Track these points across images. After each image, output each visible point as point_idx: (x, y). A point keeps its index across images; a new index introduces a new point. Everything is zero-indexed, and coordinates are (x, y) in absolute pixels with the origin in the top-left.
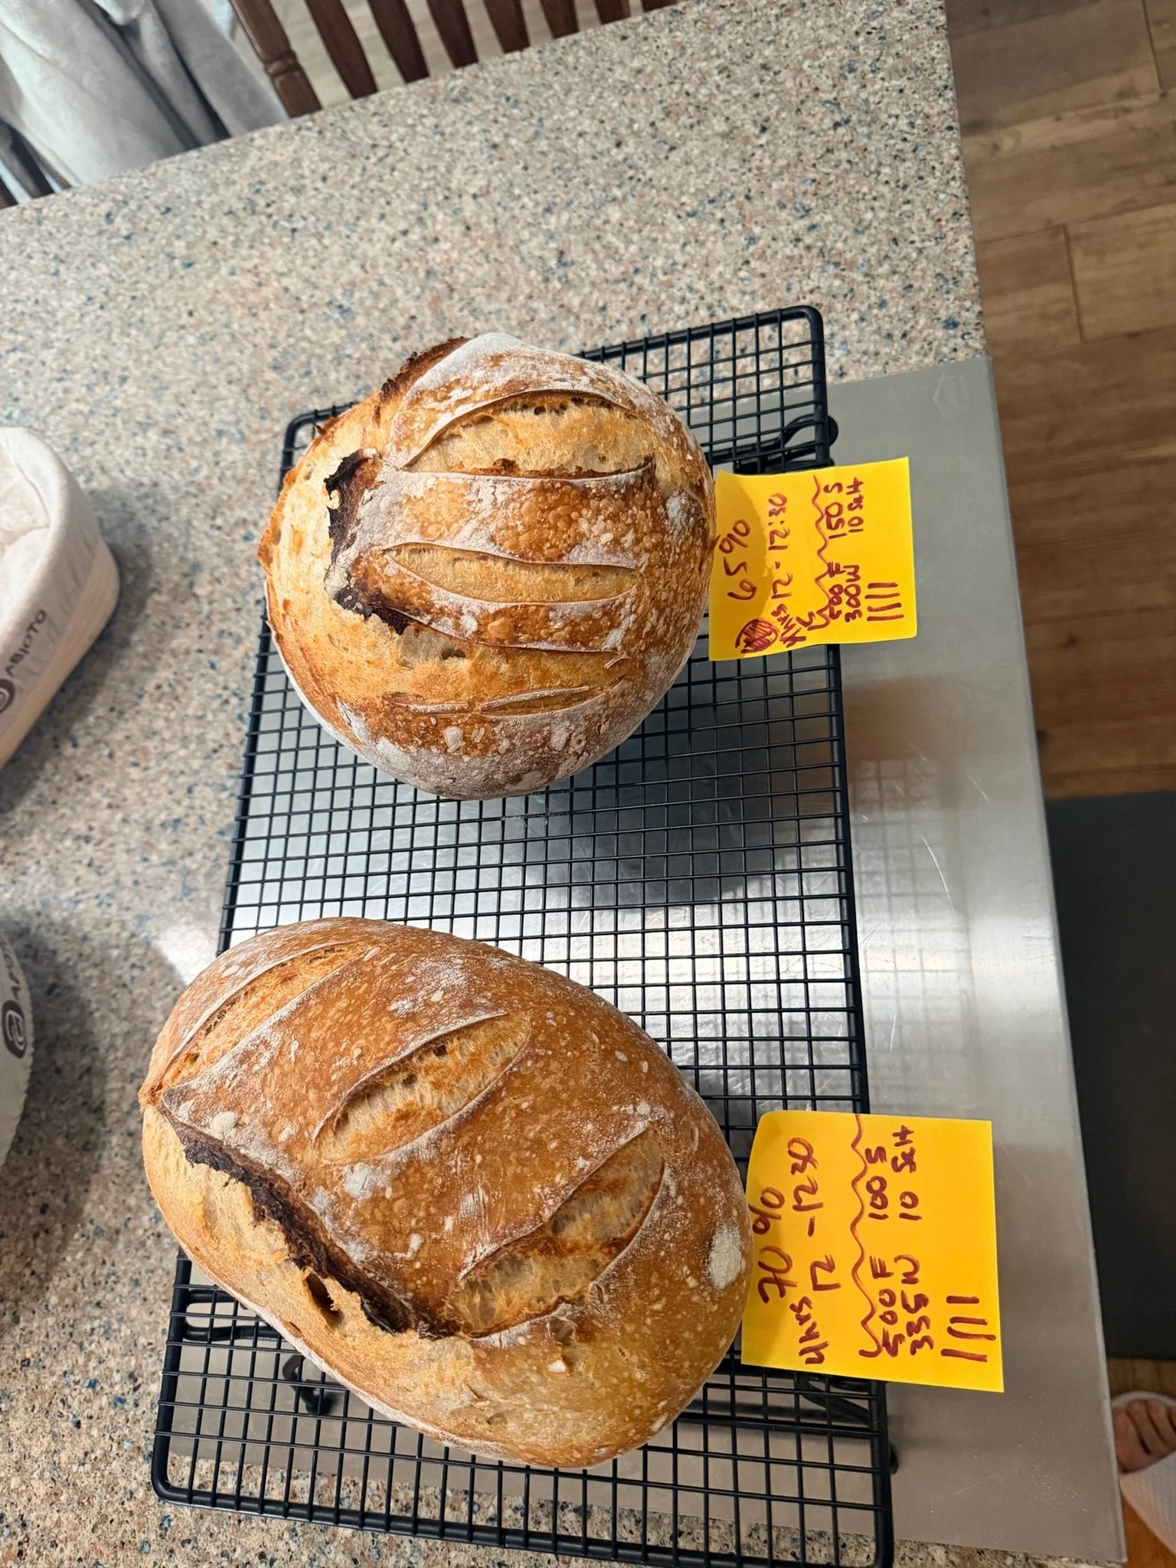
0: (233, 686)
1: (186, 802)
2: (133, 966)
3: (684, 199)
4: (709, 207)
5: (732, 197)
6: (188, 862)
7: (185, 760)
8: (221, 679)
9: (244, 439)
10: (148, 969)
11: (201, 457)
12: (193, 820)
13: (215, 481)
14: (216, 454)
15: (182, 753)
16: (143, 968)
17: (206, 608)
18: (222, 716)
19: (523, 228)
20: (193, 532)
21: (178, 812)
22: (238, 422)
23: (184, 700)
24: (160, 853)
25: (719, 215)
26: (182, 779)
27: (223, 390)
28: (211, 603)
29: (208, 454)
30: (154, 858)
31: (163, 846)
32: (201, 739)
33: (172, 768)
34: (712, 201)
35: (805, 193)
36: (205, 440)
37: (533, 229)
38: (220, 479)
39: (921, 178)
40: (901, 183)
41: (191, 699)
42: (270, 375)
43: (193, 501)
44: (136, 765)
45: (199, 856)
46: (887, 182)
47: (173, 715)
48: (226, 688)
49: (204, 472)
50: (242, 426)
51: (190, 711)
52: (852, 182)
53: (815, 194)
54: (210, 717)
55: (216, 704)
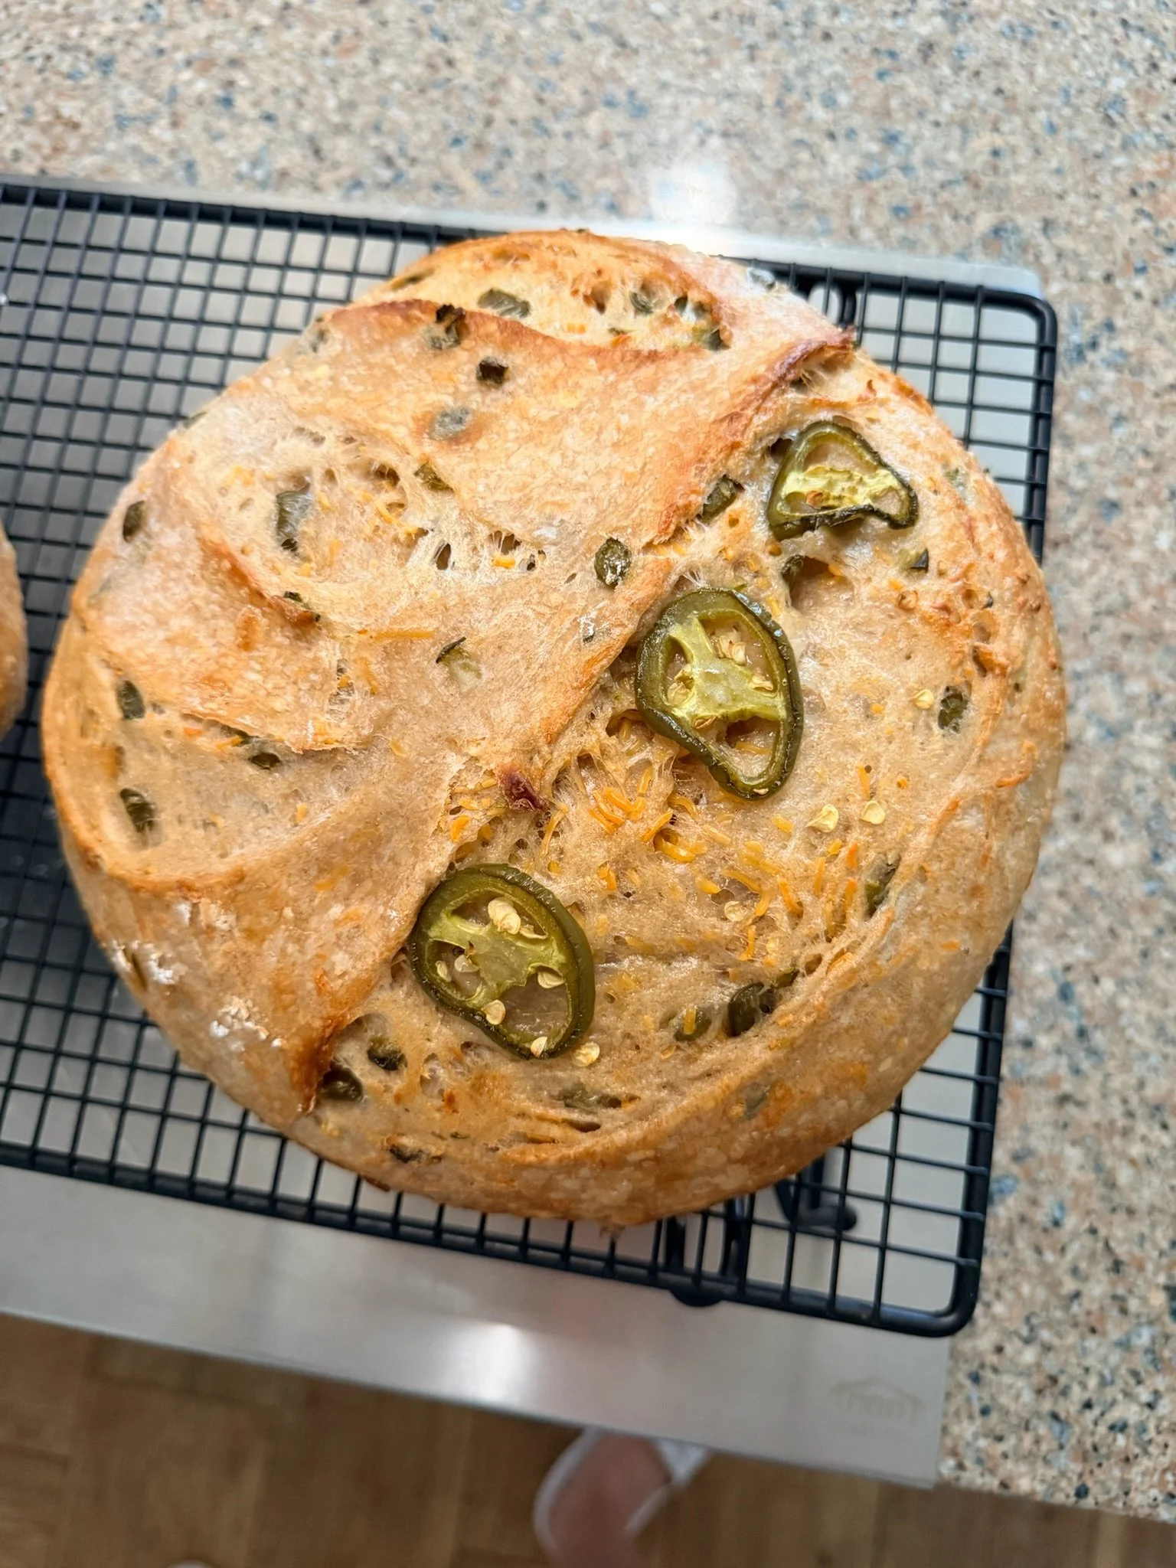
0: (413, 173)
1: (253, 113)
2: (48, 58)
3: (1108, 985)
4: (1070, 1026)
5: (1076, 1071)
6: (164, 122)
7: (319, 112)
8: (431, 154)
9: (863, 177)
10: (37, 79)
11: (855, 107)
12: (224, 124)
13: (797, 133)
14: (851, 134)
15: (331, 103)
16: (41, 71)
17: (558, 128)
18: (368, 158)
19: (1153, 685)
20: (711, 101)
21: (242, 103)
22: (906, 169)
23: (416, 102)
24: (190, 83)
25: (1044, 1041)
26: (290, 105)
27: (983, 141)
28: (568, 135)
29: (856, 121)
30: (186, 75)
31: (201, 86)
32: (343, 129)
33: (313, 91)
34: (1082, 1033)
35: (1034, 1202)
36: (888, 113)
37: (1144, 702)
38: (800, 143)
39: (985, 1411)
40: (988, 1374)
41: (412, 111)
42: (984, 221)
43: (769, 100)
44: (337, 38)
45: (168, 136)
46: (999, 1350)
47: (397, 87)
48: (413, 161)
49: (820, 114)
50: (898, 176)
51: (396, 113)
52: (1026, 1289)
53: (1023, 1219)
54: (374, 140)
55: (391, 148)
